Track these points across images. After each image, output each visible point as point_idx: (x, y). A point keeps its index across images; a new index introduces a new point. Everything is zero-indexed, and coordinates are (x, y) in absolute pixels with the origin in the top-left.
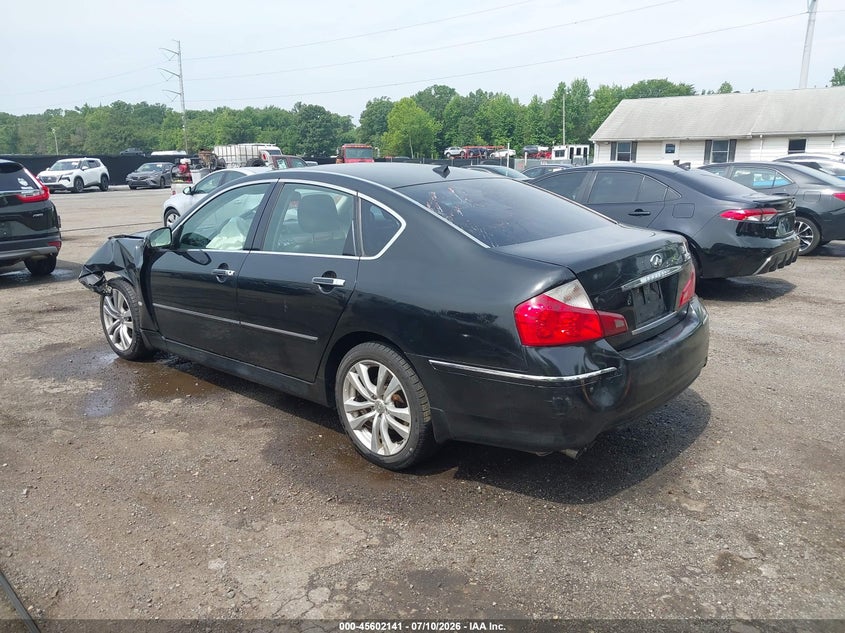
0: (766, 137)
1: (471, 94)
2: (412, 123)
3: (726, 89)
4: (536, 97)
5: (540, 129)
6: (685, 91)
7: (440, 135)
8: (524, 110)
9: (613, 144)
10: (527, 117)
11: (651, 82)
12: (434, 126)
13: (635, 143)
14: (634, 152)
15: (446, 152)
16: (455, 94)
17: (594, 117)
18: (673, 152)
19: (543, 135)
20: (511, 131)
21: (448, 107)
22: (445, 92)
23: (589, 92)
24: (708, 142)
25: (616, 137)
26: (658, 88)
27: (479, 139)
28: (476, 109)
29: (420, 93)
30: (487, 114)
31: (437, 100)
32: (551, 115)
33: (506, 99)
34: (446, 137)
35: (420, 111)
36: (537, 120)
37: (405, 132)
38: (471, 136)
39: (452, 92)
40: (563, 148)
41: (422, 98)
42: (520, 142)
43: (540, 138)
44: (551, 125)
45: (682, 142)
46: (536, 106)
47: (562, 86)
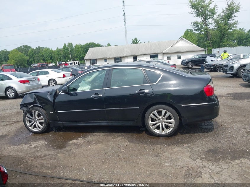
0: (128, 56)
1: (36, 48)
2: (18, 57)
3: (109, 45)
4: (57, 48)
5: (60, 57)
6: (99, 46)
7: (28, 61)
8: (54, 52)
9: (90, 60)
10: (56, 54)
11: (90, 43)
12: (26, 58)
13: (96, 60)
14: (96, 62)
15: (32, 65)
16: (31, 48)
17: (76, 53)
18: (107, 61)
19: (61, 59)
20: (51, 58)
21: (29, 52)
22: (27, 48)
23: (73, 46)
24: (115, 58)
25: (91, 58)
26: (92, 45)
27: (42, 61)
28: (39, 52)
29: (18, 48)
30: (43, 53)
31: (25, 50)
32: (63, 53)
33: (48, 49)
34: (30, 61)
35: (20, 53)
36: (59, 54)
37: (16, 60)
38: (39, 60)
39: (30, 47)
40: (72, 62)
41: (19, 49)
42: (55, 61)
43: (61, 60)
44: (63, 56)
45: (108, 58)
46: (58, 51)
47: (65, 45)
